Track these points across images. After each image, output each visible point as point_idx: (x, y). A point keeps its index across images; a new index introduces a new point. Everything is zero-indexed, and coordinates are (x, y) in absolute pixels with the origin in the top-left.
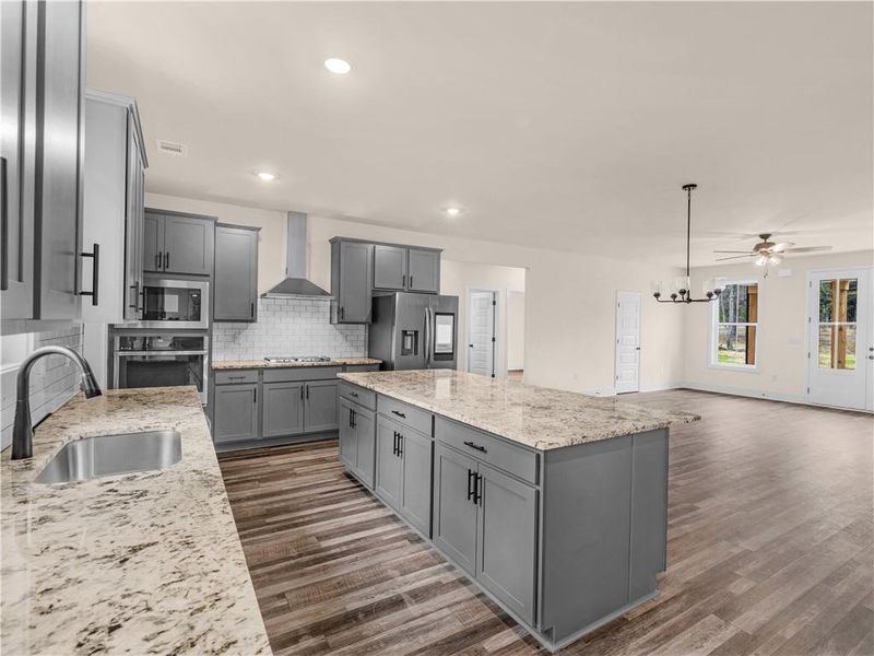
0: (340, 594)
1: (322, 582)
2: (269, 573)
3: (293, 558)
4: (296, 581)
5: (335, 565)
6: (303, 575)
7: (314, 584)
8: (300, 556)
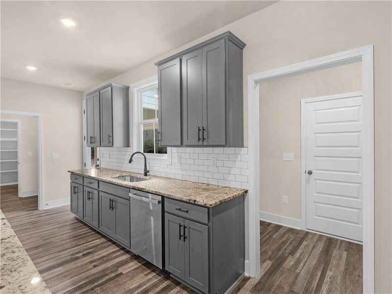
0: (65, 272)
1: (75, 276)
2: (106, 275)
3: (97, 286)
4: (90, 274)
5: (68, 287)
6: (88, 277)
7: (80, 274)
8: (92, 289)
